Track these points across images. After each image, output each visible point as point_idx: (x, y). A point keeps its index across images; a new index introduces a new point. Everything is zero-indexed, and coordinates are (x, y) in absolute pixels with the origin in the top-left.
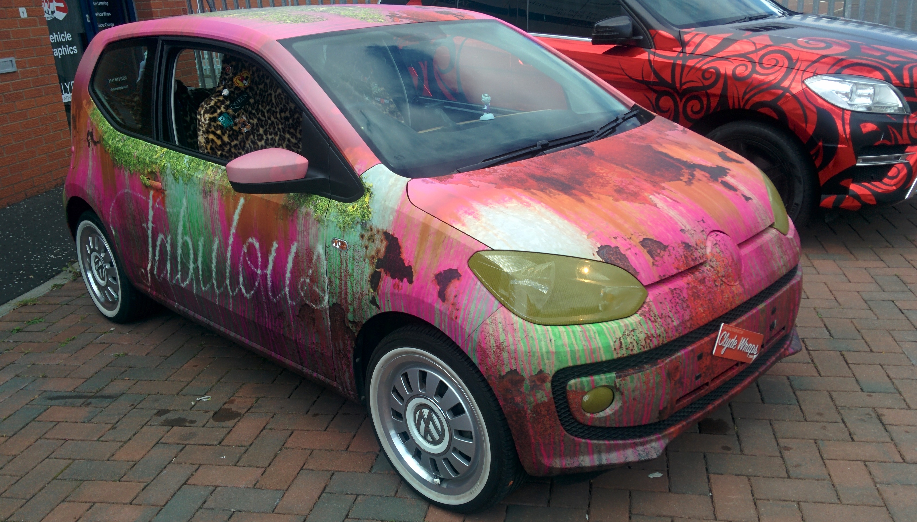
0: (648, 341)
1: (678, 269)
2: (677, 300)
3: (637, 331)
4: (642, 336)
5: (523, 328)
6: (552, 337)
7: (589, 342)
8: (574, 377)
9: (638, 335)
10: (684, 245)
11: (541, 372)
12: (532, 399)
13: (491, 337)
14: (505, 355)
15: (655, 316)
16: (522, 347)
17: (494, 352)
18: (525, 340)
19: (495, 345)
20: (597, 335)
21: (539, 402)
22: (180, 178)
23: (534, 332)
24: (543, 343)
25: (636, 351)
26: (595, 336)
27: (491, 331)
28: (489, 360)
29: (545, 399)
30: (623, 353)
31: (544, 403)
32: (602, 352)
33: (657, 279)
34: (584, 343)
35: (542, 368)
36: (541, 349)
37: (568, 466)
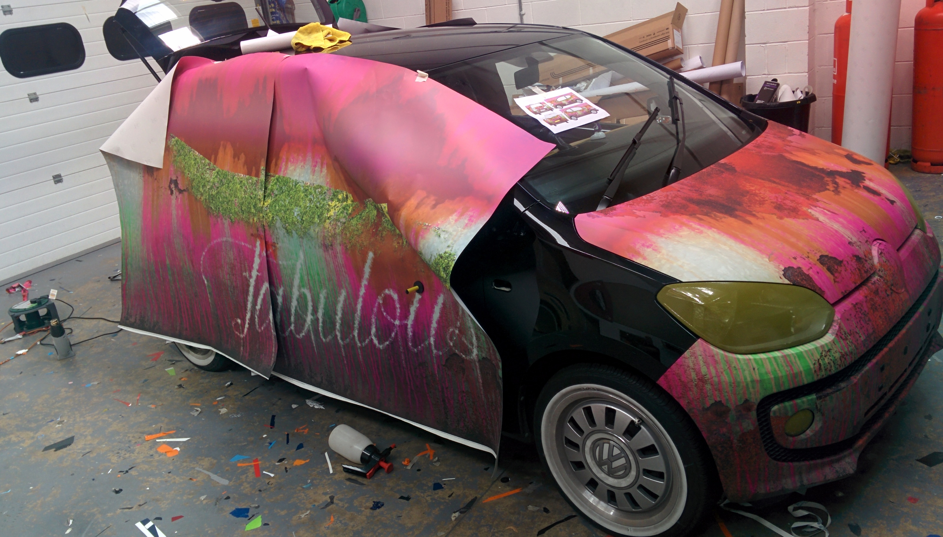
0: (843, 360)
1: (855, 283)
2: (860, 315)
3: (832, 351)
4: (837, 355)
5: (725, 359)
6: (755, 365)
7: (791, 367)
8: (777, 403)
9: (835, 355)
10: (855, 258)
11: (746, 401)
12: (738, 429)
13: (691, 370)
14: (708, 387)
15: (845, 334)
16: (726, 378)
17: (696, 385)
18: (728, 370)
19: (696, 378)
20: (797, 359)
21: (745, 431)
22: (294, 232)
23: (736, 363)
24: (747, 373)
25: (834, 371)
26: (796, 361)
27: (691, 365)
28: (691, 393)
29: (751, 428)
30: (823, 374)
32: (803, 376)
33: (841, 296)
34: (786, 368)
35: (747, 397)
36: (746, 379)
37: (772, 490)
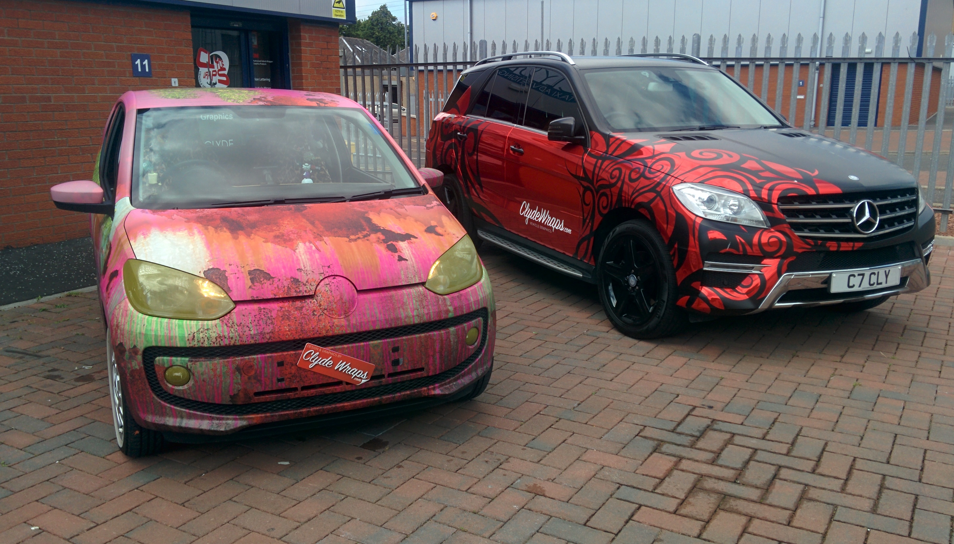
0: (219, 340)
1: (276, 296)
2: (263, 317)
3: (211, 331)
4: (214, 335)
5: (132, 313)
6: (146, 324)
7: (170, 331)
8: (160, 355)
9: (211, 334)
10: (292, 280)
11: (135, 347)
12: (130, 366)
13: (115, 318)
14: (119, 331)
15: (233, 324)
16: (127, 327)
18: (131, 322)
19: (116, 324)
21: (134, 368)
23: (136, 318)
25: (206, 344)
26: (176, 328)
27: (116, 314)
29: (137, 367)
30: (195, 344)
31: (136, 370)
33: (249, 298)
34: (166, 331)
35: (136, 344)
37: (156, 422)
